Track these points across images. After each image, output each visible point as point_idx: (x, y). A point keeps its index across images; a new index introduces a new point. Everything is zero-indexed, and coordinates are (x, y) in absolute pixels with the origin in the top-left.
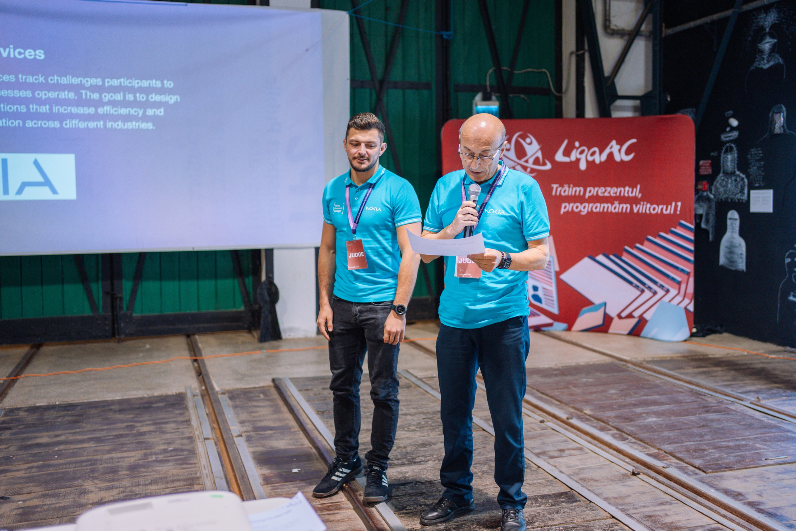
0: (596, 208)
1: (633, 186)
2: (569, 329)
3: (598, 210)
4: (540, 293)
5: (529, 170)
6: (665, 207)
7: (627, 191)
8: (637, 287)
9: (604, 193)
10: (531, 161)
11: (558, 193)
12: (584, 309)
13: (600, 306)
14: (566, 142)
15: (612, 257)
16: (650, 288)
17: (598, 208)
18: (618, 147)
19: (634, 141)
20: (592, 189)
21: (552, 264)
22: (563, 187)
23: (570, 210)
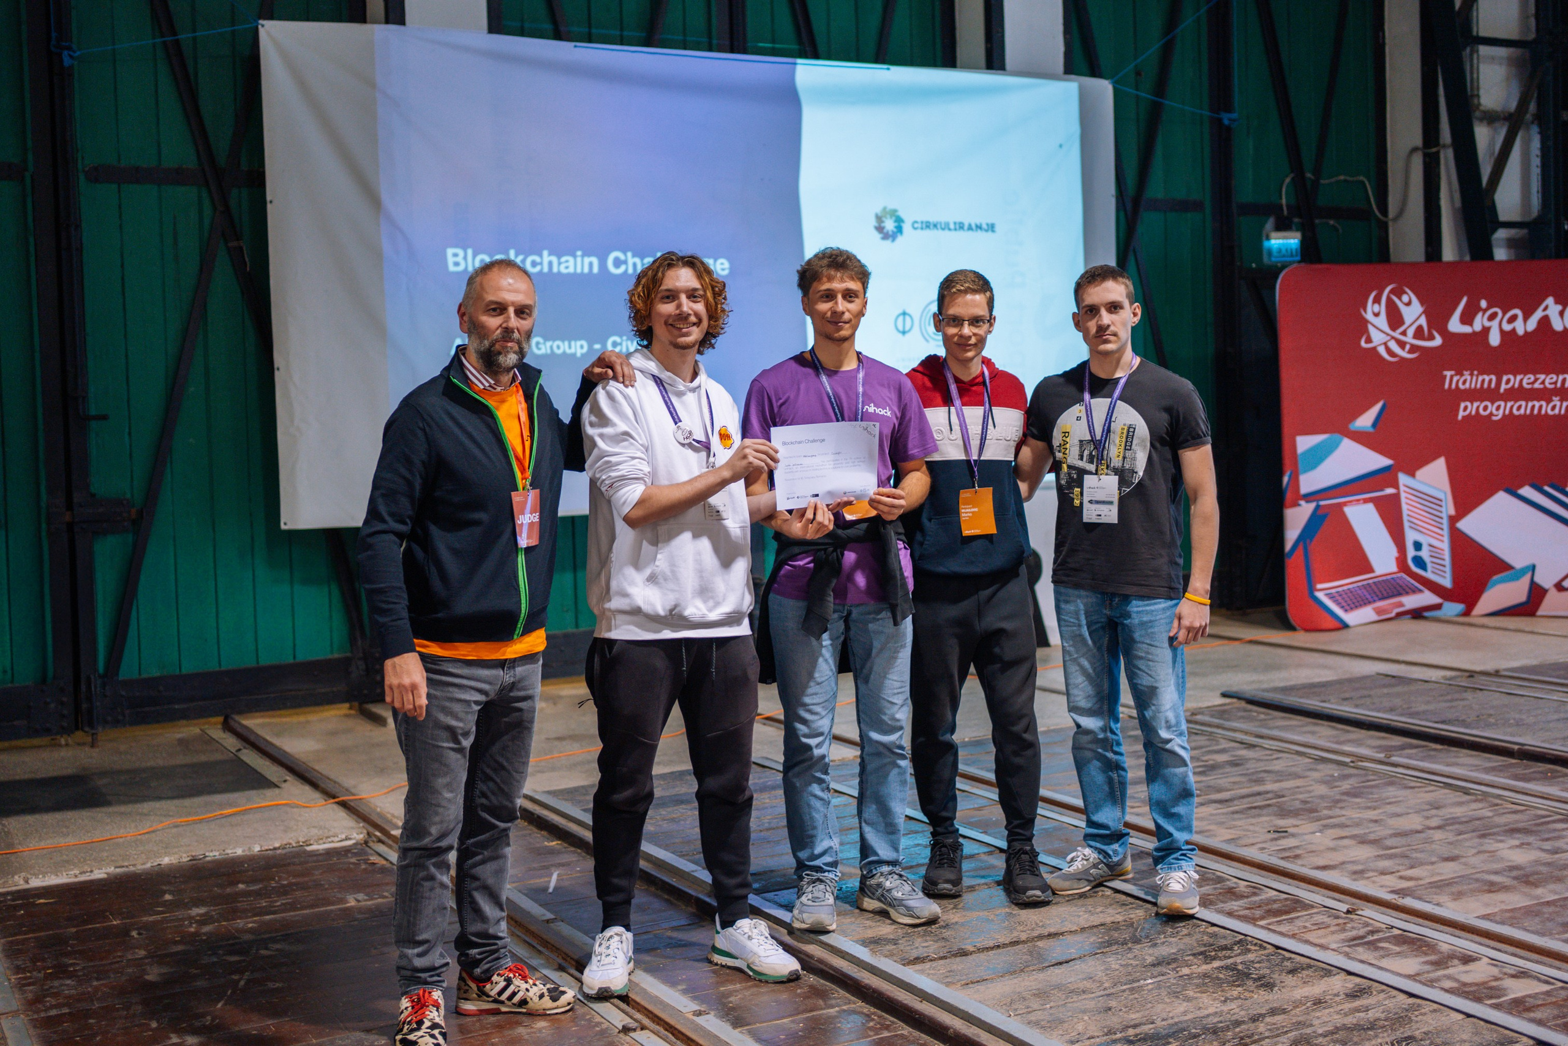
0: (1519, 408)
2: (1467, 613)
3: (1522, 411)
4: (1424, 553)
5: (1408, 347)
9: (1533, 383)
10: (1411, 332)
11: (1453, 386)
12: (1495, 578)
13: (1523, 572)
14: (1464, 301)
15: (1547, 488)
17: (1522, 408)
18: (1559, 307)
20: (1511, 377)
21: (1443, 504)
22: (1462, 375)
23: (1473, 413)
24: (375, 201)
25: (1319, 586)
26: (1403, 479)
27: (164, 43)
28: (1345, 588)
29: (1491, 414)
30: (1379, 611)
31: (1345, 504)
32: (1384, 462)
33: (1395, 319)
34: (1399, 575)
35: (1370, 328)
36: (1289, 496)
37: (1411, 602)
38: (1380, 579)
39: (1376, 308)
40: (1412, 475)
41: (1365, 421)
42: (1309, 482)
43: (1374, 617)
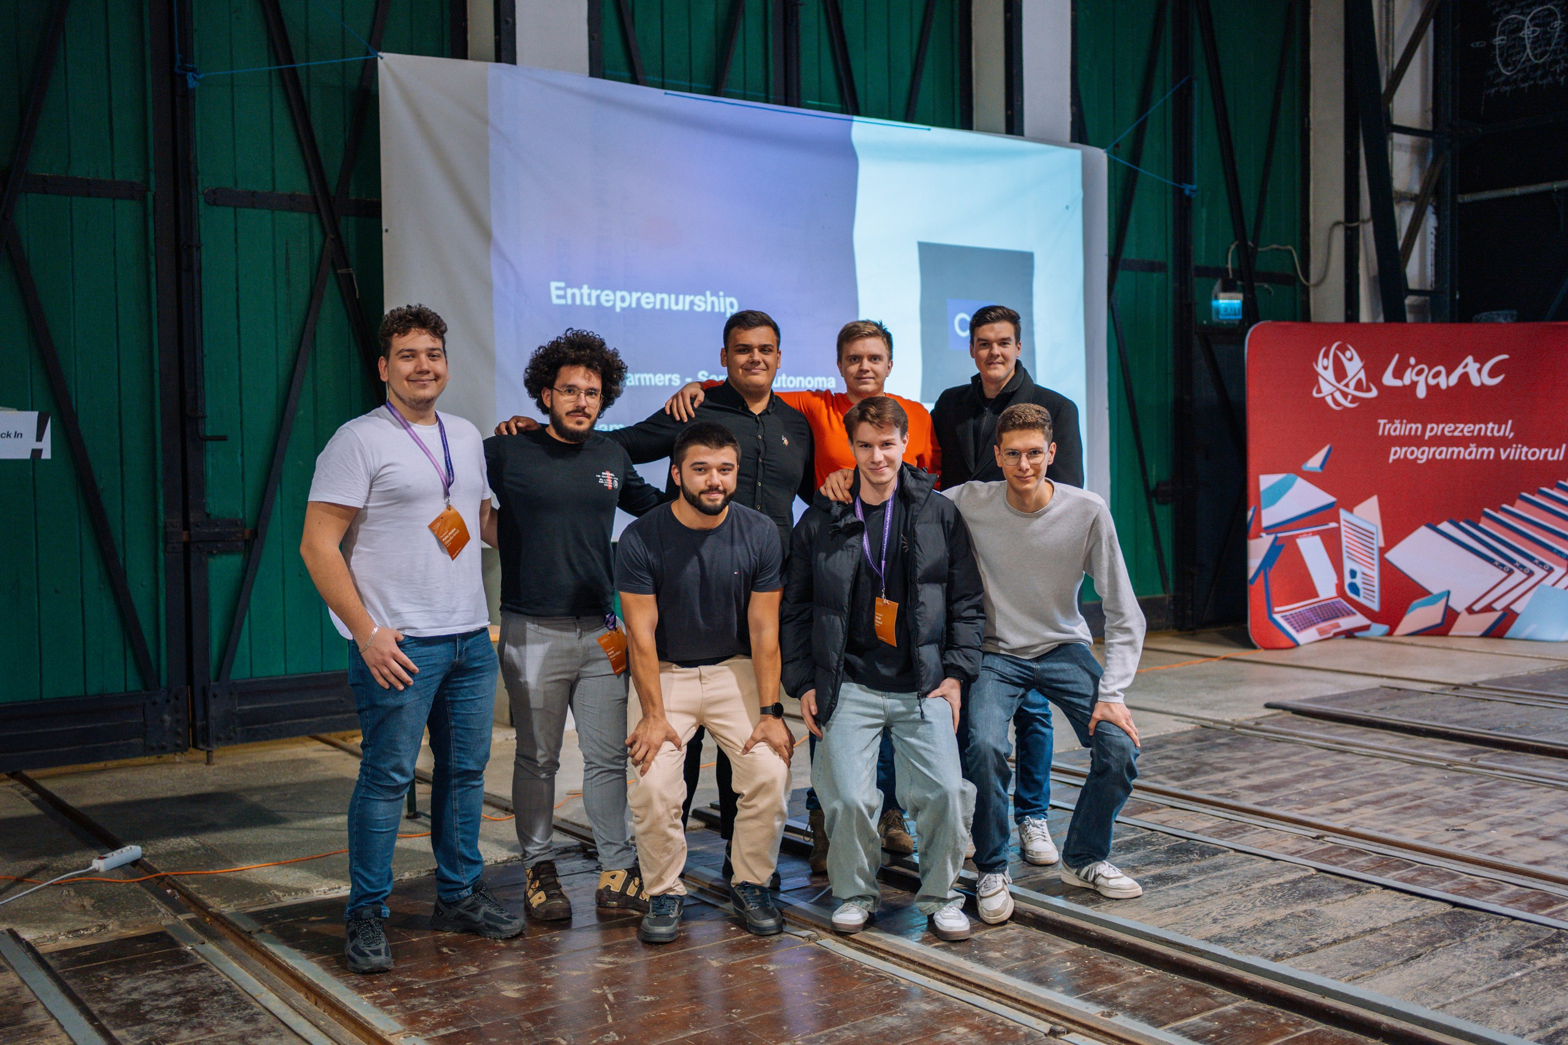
0: (1441, 453)
1: (1500, 422)
2: (1390, 633)
3: (1443, 456)
4: (1358, 581)
5: (1350, 397)
6: (1550, 451)
7: (1490, 429)
8: (1501, 566)
9: (1453, 431)
10: (1352, 384)
11: (1386, 433)
12: (1416, 602)
13: (1440, 596)
14: (1397, 357)
15: (1462, 524)
16: (1522, 567)
17: (1444, 453)
18: (1478, 365)
19: (1505, 357)
20: (1435, 426)
21: (1375, 537)
22: (1393, 423)
23: (1402, 457)
24: (485, 233)
25: (1277, 609)
26: (1343, 514)
27: (281, 70)
28: (1297, 611)
29: (1417, 458)
30: (1321, 632)
31: (1297, 536)
32: (1329, 499)
33: (1340, 373)
34: (1337, 599)
35: (1321, 380)
36: (1252, 529)
37: (1346, 623)
38: (1323, 603)
39: (1325, 362)
40: (1351, 511)
41: (1314, 463)
42: (1270, 516)
43: (1317, 637)
